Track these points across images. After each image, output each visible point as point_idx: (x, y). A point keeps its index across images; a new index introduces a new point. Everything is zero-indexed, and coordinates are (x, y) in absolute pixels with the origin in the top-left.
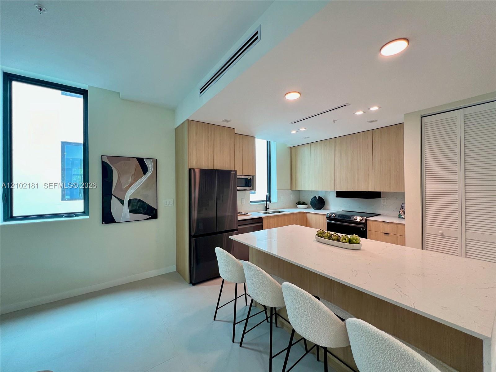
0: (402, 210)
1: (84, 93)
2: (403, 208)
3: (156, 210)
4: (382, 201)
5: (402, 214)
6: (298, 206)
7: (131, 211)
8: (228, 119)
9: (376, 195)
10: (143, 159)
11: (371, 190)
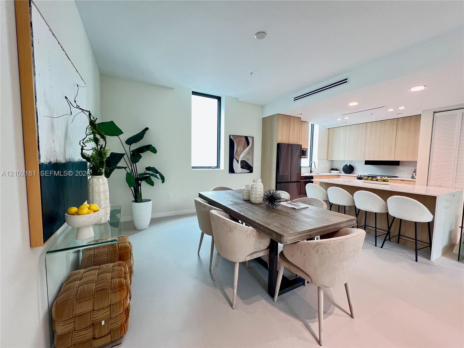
0: (415, 173)
1: (219, 99)
2: (415, 172)
3: (252, 168)
4: (400, 168)
5: (414, 176)
6: (332, 171)
7: (242, 167)
8: (301, 113)
9: (396, 163)
10: (247, 137)
11: (392, 160)
